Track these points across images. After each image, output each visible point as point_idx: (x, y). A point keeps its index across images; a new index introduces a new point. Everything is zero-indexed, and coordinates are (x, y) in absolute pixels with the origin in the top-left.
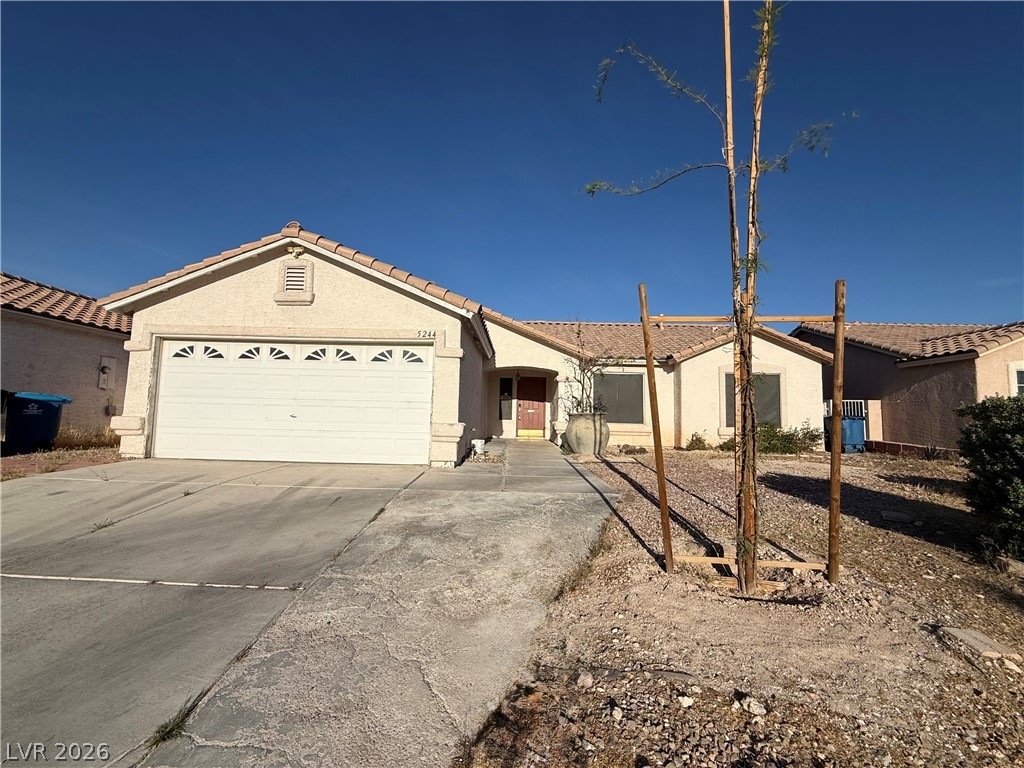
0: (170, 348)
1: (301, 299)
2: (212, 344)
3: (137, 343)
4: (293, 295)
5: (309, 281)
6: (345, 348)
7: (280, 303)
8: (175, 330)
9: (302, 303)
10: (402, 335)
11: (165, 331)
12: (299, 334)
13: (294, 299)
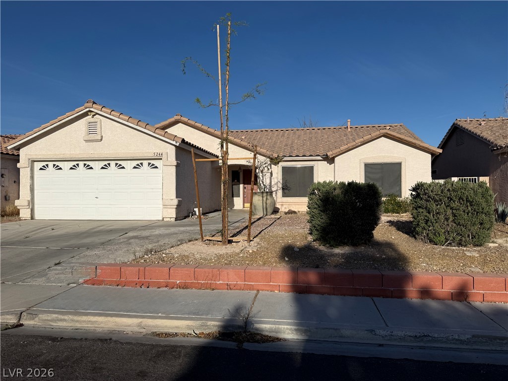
0: (38, 165)
1: (96, 139)
2: (56, 163)
3: (23, 164)
4: (92, 137)
5: (99, 129)
6: (119, 162)
7: (86, 141)
8: (39, 157)
9: (97, 141)
10: (146, 155)
11: (35, 157)
12: (96, 157)
13: (93, 139)
